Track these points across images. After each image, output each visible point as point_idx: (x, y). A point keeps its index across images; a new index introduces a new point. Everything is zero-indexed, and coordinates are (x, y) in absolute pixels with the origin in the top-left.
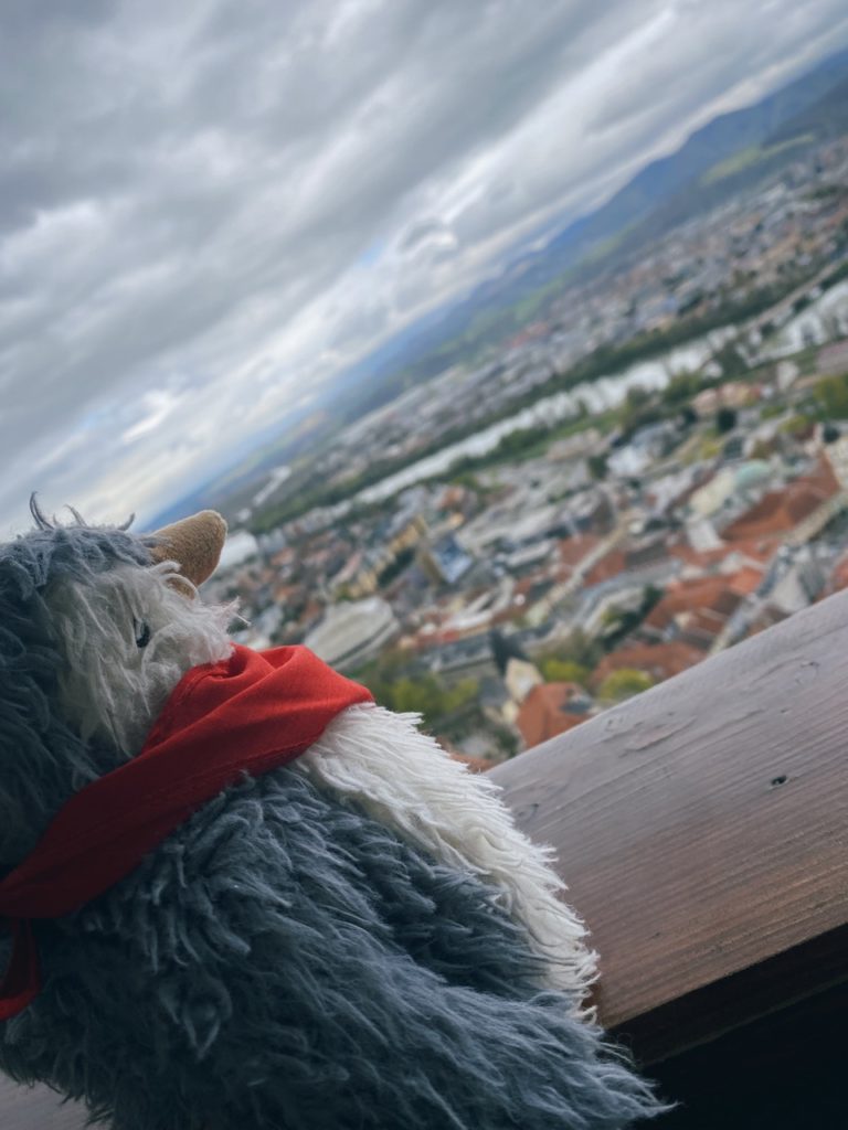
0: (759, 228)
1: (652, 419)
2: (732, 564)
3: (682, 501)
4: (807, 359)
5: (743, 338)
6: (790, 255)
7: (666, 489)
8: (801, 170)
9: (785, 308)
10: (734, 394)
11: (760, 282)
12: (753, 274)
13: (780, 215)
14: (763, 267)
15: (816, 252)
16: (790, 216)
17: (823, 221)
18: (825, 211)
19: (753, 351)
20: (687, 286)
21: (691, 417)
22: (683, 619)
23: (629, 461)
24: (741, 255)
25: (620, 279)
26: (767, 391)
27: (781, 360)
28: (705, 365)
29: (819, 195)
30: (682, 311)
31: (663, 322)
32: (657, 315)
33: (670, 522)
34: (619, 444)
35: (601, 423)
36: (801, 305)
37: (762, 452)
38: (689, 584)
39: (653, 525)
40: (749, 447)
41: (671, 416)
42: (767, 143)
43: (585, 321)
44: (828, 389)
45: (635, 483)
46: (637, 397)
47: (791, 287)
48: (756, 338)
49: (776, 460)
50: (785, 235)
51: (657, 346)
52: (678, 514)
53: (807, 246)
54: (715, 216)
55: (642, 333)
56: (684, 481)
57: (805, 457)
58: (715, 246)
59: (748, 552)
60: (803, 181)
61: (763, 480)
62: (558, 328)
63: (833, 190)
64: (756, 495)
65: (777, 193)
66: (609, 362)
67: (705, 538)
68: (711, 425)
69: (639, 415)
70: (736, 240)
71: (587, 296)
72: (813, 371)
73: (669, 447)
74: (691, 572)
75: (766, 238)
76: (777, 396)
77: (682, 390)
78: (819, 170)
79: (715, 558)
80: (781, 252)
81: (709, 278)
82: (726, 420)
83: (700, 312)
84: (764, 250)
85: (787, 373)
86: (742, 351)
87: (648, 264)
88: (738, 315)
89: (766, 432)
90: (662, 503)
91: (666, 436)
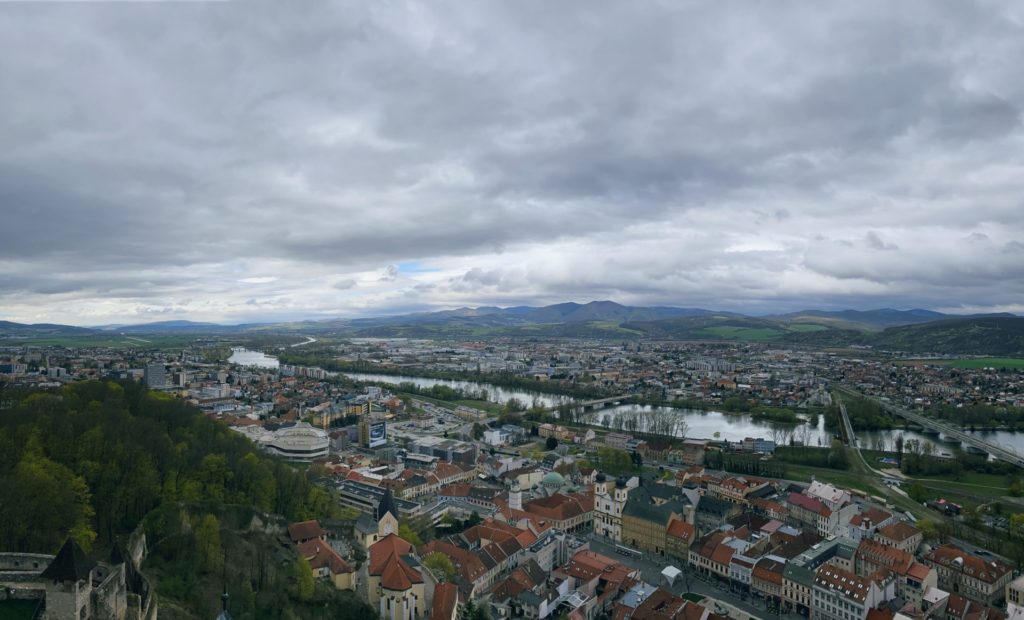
0: (604, 359)
1: (516, 422)
2: (522, 524)
3: (514, 474)
4: (603, 432)
5: (577, 406)
6: (614, 379)
7: (508, 463)
8: (633, 345)
9: (601, 403)
10: (561, 432)
11: (596, 383)
12: (594, 379)
13: (616, 359)
14: (601, 377)
15: (624, 384)
16: (620, 361)
17: (631, 372)
18: (635, 368)
19: (578, 416)
20: (562, 367)
21: (535, 432)
22: (484, 542)
23: (494, 438)
24: (592, 367)
25: (532, 345)
26: (577, 439)
27: (589, 426)
28: (553, 409)
29: (635, 360)
30: (553, 377)
31: (543, 377)
32: (542, 371)
33: (502, 483)
34: (494, 425)
35: (490, 409)
36: (608, 406)
37: (562, 470)
38: (496, 523)
39: (493, 479)
40: (558, 463)
41: (527, 428)
42: (622, 326)
43: (506, 355)
44: (606, 453)
45: (492, 452)
46: (514, 406)
47: (608, 395)
48: (583, 409)
49: (568, 477)
50: (615, 369)
51: (534, 387)
52: (508, 480)
53: (621, 380)
54: (587, 344)
55: (530, 376)
56: (518, 465)
57: (582, 484)
58: (582, 357)
59: (533, 521)
60: (631, 350)
61: (559, 486)
62: (491, 350)
63: (642, 361)
64: (550, 492)
65: (618, 349)
66: (508, 381)
67: (516, 502)
68: (544, 442)
69: (510, 417)
70: (593, 359)
71: (512, 343)
72: (603, 441)
73: (518, 442)
74: (500, 517)
75: (606, 365)
76: (581, 444)
77: (537, 415)
78: (639, 350)
79: (517, 516)
80: (610, 376)
81: (574, 369)
82: (552, 443)
83: (562, 382)
84: (603, 371)
85: (591, 435)
86: (574, 412)
87: (548, 346)
88: (579, 394)
89: (569, 460)
90: (502, 469)
91: (519, 435)
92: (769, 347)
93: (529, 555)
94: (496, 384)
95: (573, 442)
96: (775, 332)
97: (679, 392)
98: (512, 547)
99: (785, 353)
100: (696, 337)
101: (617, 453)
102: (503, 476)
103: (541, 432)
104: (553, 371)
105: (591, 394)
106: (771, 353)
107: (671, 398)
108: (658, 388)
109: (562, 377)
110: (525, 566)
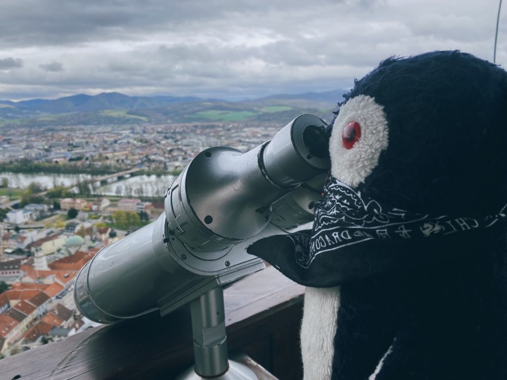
0: (116, 142)
1: (39, 201)
2: (49, 280)
3: (38, 243)
4: (115, 200)
5: (92, 182)
6: (124, 157)
7: (32, 236)
8: (138, 129)
9: (115, 177)
10: (80, 203)
11: (108, 162)
12: (107, 158)
13: (125, 141)
14: (113, 157)
15: (133, 161)
16: (128, 143)
17: (138, 151)
18: (142, 148)
19: (94, 189)
20: (78, 150)
21: (57, 207)
22: (13, 303)
23: (19, 217)
24: (105, 149)
25: (50, 133)
26: (94, 207)
27: (105, 196)
28: (72, 186)
29: (141, 141)
30: (71, 160)
31: (61, 161)
32: (59, 156)
33: (28, 253)
34: (16, 207)
35: (11, 194)
36: (120, 178)
37: (82, 233)
38: (24, 285)
39: (19, 251)
40: (78, 228)
41: (49, 204)
42: (130, 113)
43: (24, 144)
44: (119, 216)
45: (17, 229)
46: (35, 189)
47: (120, 170)
48: (98, 184)
49: (88, 237)
50: (124, 149)
51: (54, 170)
52: (33, 249)
53: (130, 157)
54: (101, 129)
55: (50, 161)
56: (43, 235)
57: (100, 240)
58: (96, 140)
59: (59, 276)
60: (138, 133)
61: (80, 245)
62: (9, 142)
63: (146, 142)
64: (73, 251)
65: (127, 132)
66: (27, 168)
67: (41, 264)
68: (66, 213)
69: (33, 197)
70: (106, 142)
71: (29, 134)
72: (116, 206)
73: (42, 217)
74: (28, 280)
75: (117, 146)
76: (98, 211)
77: (57, 194)
78: (144, 132)
79: (43, 275)
80: (120, 155)
81: (88, 152)
82: (73, 213)
83: (79, 163)
84: (115, 151)
85: (106, 203)
86: (90, 186)
87: (65, 134)
88: (95, 172)
89: (87, 225)
90: (27, 242)
91: (42, 211)
92: (247, 126)
93: (56, 302)
94: (17, 171)
95: (91, 210)
96: (251, 114)
97: (177, 164)
98: (41, 298)
99: (259, 130)
100: (190, 120)
101: (128, 214)
102: (29, 247)
103: (62, 206)
104: (70, 155)
105: (106, 171)
106: (248, 131)
107: (171, 169)
108: (160, 162)
109: (79, 159)
110: (52, 310)
